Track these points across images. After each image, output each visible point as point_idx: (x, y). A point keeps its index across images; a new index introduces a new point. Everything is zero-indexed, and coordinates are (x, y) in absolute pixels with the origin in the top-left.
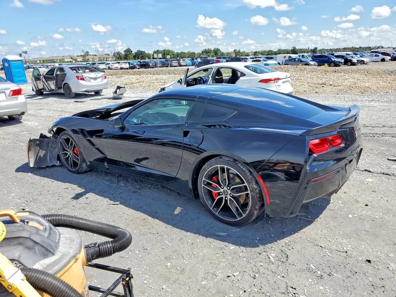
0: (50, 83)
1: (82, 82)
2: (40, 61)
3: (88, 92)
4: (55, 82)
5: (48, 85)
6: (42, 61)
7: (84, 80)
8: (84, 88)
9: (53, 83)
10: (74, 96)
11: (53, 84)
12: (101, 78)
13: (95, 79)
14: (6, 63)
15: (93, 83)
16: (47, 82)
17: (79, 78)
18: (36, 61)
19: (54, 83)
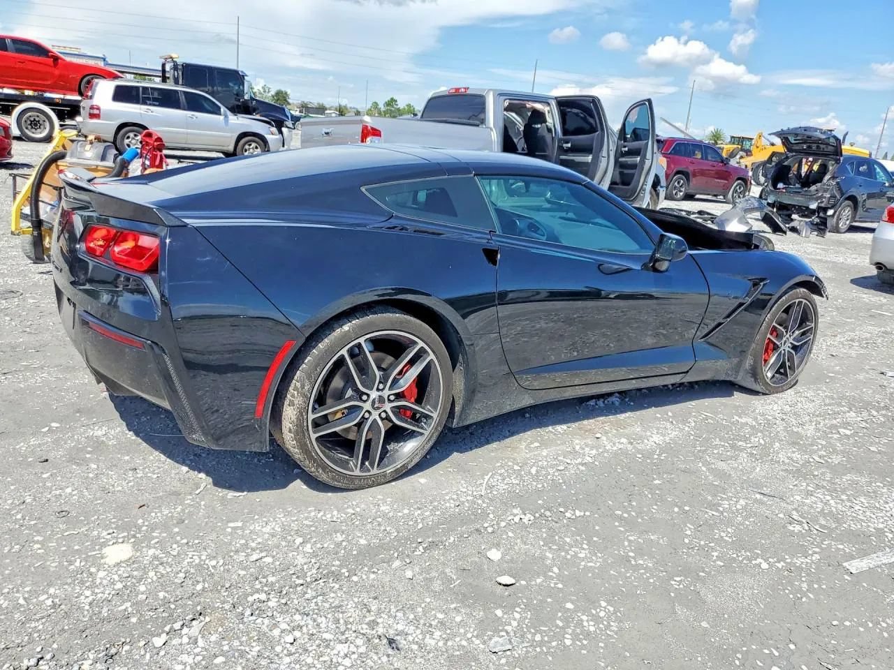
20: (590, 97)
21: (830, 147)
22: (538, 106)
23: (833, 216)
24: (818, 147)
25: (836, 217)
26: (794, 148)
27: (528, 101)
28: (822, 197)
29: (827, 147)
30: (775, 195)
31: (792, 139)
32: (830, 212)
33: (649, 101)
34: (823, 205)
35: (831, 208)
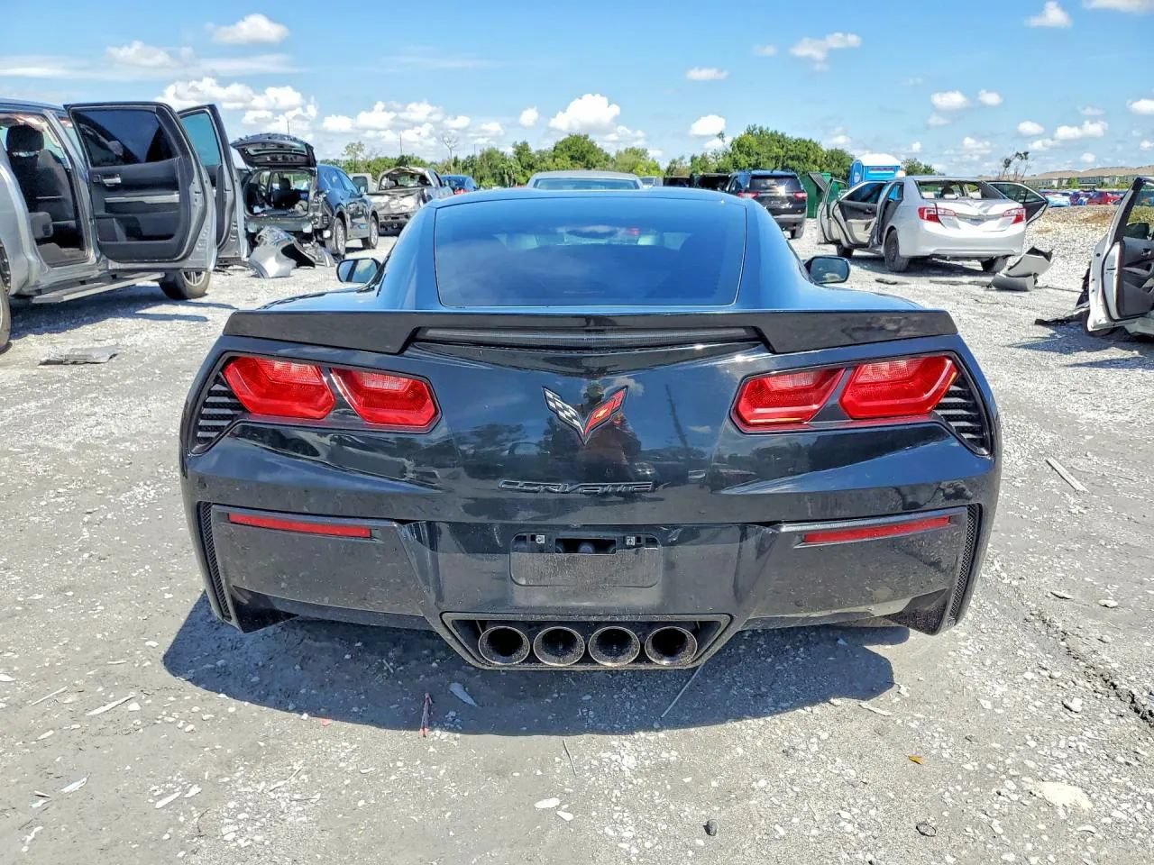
0: (856, 224)
1: (930, 226)
2: (1060, 180)
3: (944, 258)
4: (874, 220)
5: (849, 231)
6: (1065, 182)
7: (940, 221)
8: (931, 245)
9: (867, 226)
10: (903, 267)
11: (866, 229)
12: (1001, 220)
13: (977, 220)
14: (857, 174)
15: (966, 231)
16: (845, 220)
17: (926, 214)
18: (1050, 181)
19: (873, 224)
20: (156, 104)
21: (299, 157)
22: (33, 121)
23: (331, 238)
24: (283, 158)
25: (334, 239)
26: (256, 161)
27: (17, 113)
28: (313, 218)
29: (295, 158)
30: (256, 222)
31: (251, 150)
32: (327, 234)
33: (212, 108)
34: (318, 226)
35: (326, 229)
